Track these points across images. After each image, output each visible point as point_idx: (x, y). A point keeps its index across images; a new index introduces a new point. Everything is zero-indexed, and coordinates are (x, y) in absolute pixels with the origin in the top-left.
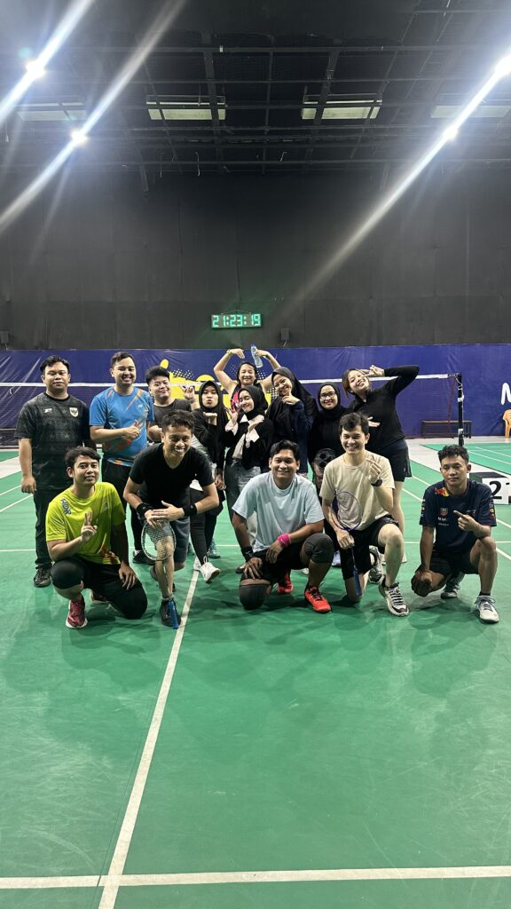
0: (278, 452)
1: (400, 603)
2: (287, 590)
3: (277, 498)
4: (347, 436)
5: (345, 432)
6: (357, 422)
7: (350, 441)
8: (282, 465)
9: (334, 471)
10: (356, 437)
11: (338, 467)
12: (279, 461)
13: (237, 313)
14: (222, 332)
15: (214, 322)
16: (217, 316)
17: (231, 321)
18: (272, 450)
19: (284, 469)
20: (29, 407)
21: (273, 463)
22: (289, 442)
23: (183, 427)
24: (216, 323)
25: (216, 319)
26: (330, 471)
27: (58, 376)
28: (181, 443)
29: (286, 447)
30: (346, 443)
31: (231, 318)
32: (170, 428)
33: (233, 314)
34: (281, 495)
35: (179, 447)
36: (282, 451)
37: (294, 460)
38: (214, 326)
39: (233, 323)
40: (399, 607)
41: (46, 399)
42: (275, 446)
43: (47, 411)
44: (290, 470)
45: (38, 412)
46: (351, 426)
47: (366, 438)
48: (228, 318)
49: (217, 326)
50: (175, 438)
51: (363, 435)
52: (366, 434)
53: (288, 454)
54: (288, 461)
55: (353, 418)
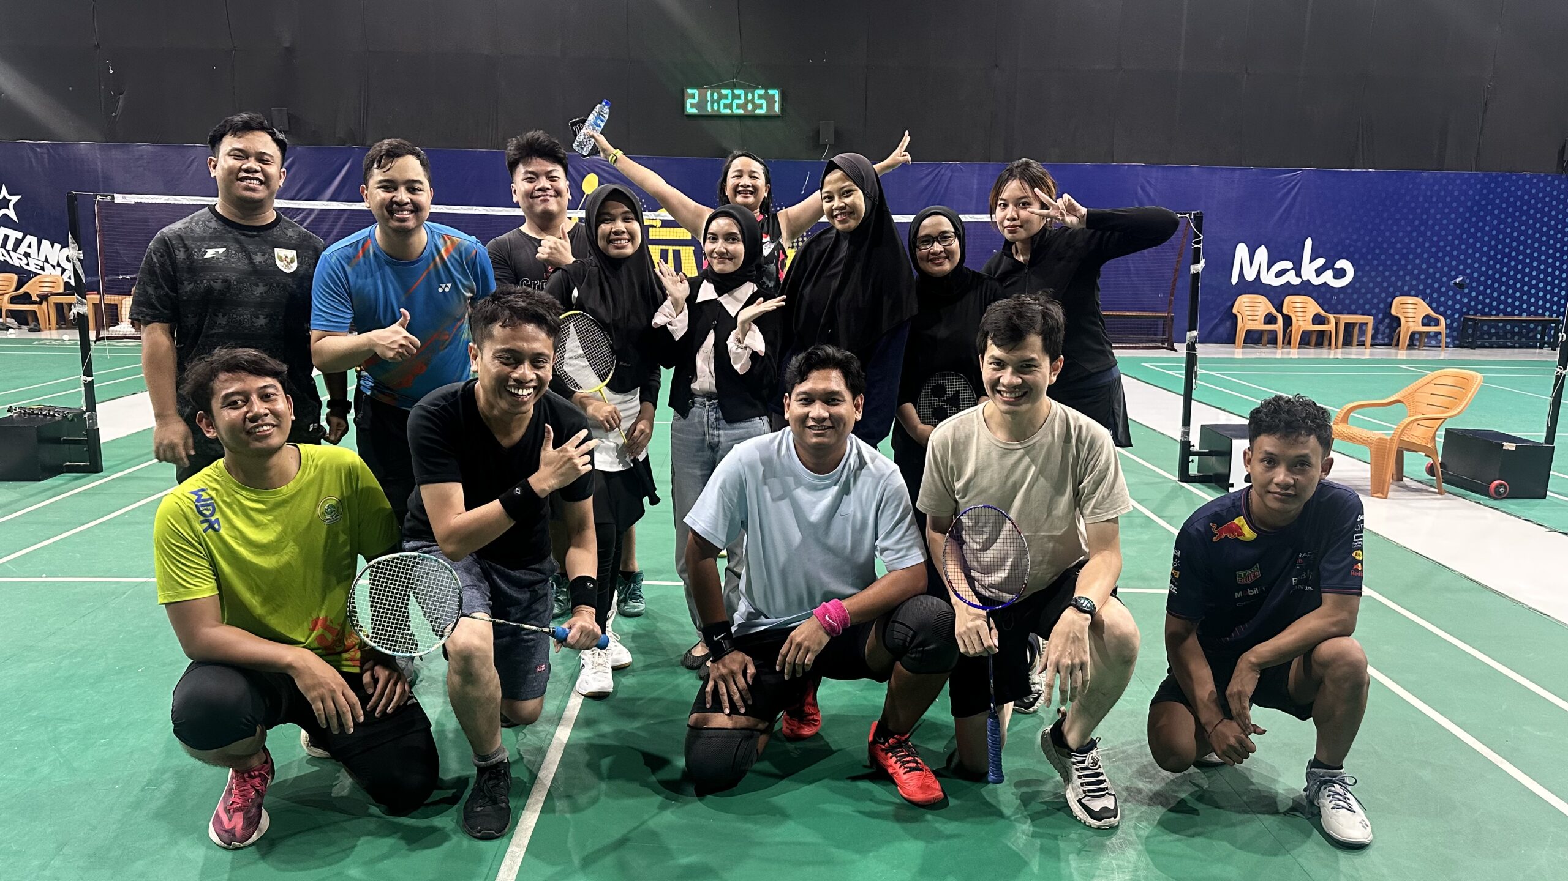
0: (803, 377)
1: (1100, 793)
2: (807, 731)
3: (802, 495)
4: (1000, 364)
5: (993, 351)
6: (1031, 324)
7: (1007, 377)
8: (818, 410)
9: (958, 447)
10: (1025, 367)
11: (968, 438)
12: (808, 399)
13: (733, 87)
14: (705, 123)
15: (689, 102)
16: (695, 91)
17: (723, 101)
18: (788, 376)
19: (820, 420)
20: (165, 242)
21: (794, 408)
22: (830, 350)
23: (530, 328)
24: (692, 106)
25: (693, 96)
26: (945, 446)
27: (252, 164)
28: (526, 371)
29: (826, 363)
30: (995, 383)
31: (721, 97)
32: (497, 330)
33: (726, 87)
34: (814, 488)
35: (521, 383)
36: (815, 374)
37: (848, 396)
38: (691, 110)
39: (726, 106)
40: (1096, 805)
41: (213, 224)
42: (795, 361)
43: (210, 253)
44: (836, 423)
45: (189, 256)
46: (1013, 336)
47: (1053, 369)
48: (716, 96)
49: (694, 111)
50: (512, 358)
51: (1045, 363)
52: (1053, 359)
53: (834, 381)
54: (830, 398)
55: (1020, 311)
